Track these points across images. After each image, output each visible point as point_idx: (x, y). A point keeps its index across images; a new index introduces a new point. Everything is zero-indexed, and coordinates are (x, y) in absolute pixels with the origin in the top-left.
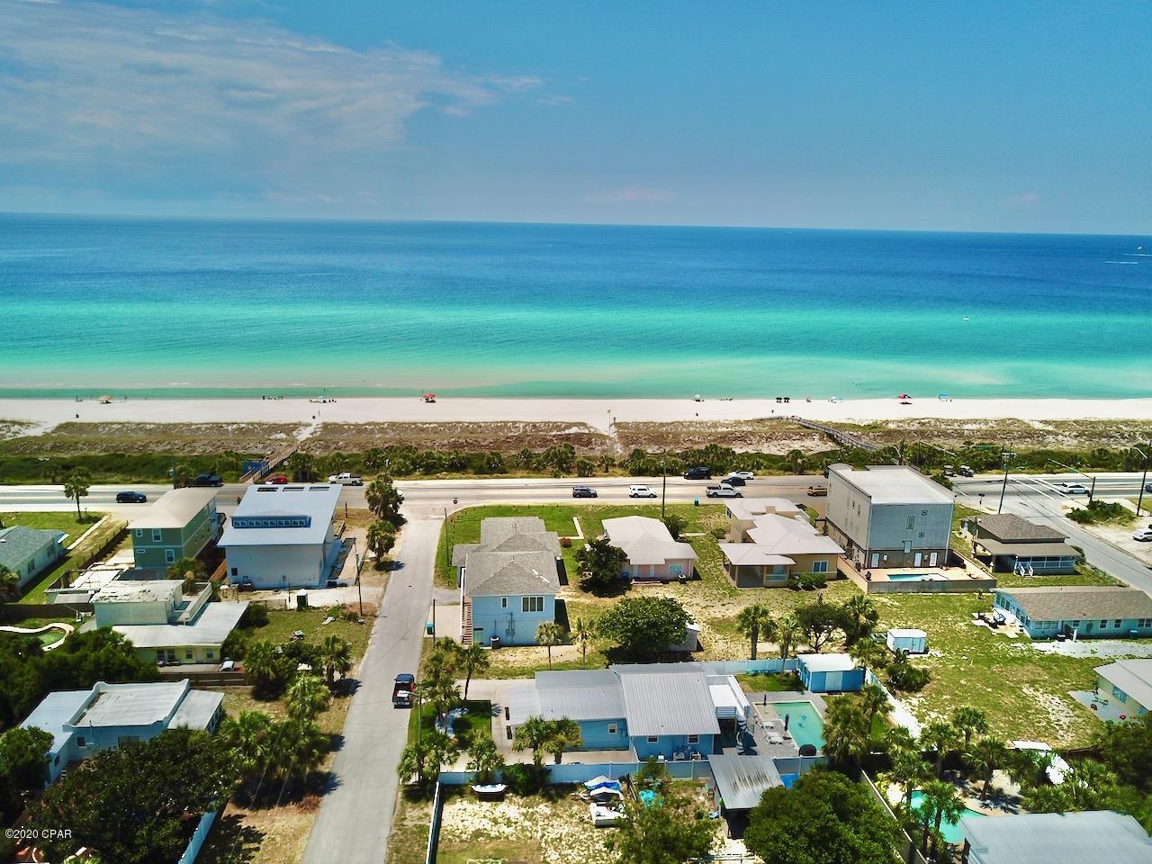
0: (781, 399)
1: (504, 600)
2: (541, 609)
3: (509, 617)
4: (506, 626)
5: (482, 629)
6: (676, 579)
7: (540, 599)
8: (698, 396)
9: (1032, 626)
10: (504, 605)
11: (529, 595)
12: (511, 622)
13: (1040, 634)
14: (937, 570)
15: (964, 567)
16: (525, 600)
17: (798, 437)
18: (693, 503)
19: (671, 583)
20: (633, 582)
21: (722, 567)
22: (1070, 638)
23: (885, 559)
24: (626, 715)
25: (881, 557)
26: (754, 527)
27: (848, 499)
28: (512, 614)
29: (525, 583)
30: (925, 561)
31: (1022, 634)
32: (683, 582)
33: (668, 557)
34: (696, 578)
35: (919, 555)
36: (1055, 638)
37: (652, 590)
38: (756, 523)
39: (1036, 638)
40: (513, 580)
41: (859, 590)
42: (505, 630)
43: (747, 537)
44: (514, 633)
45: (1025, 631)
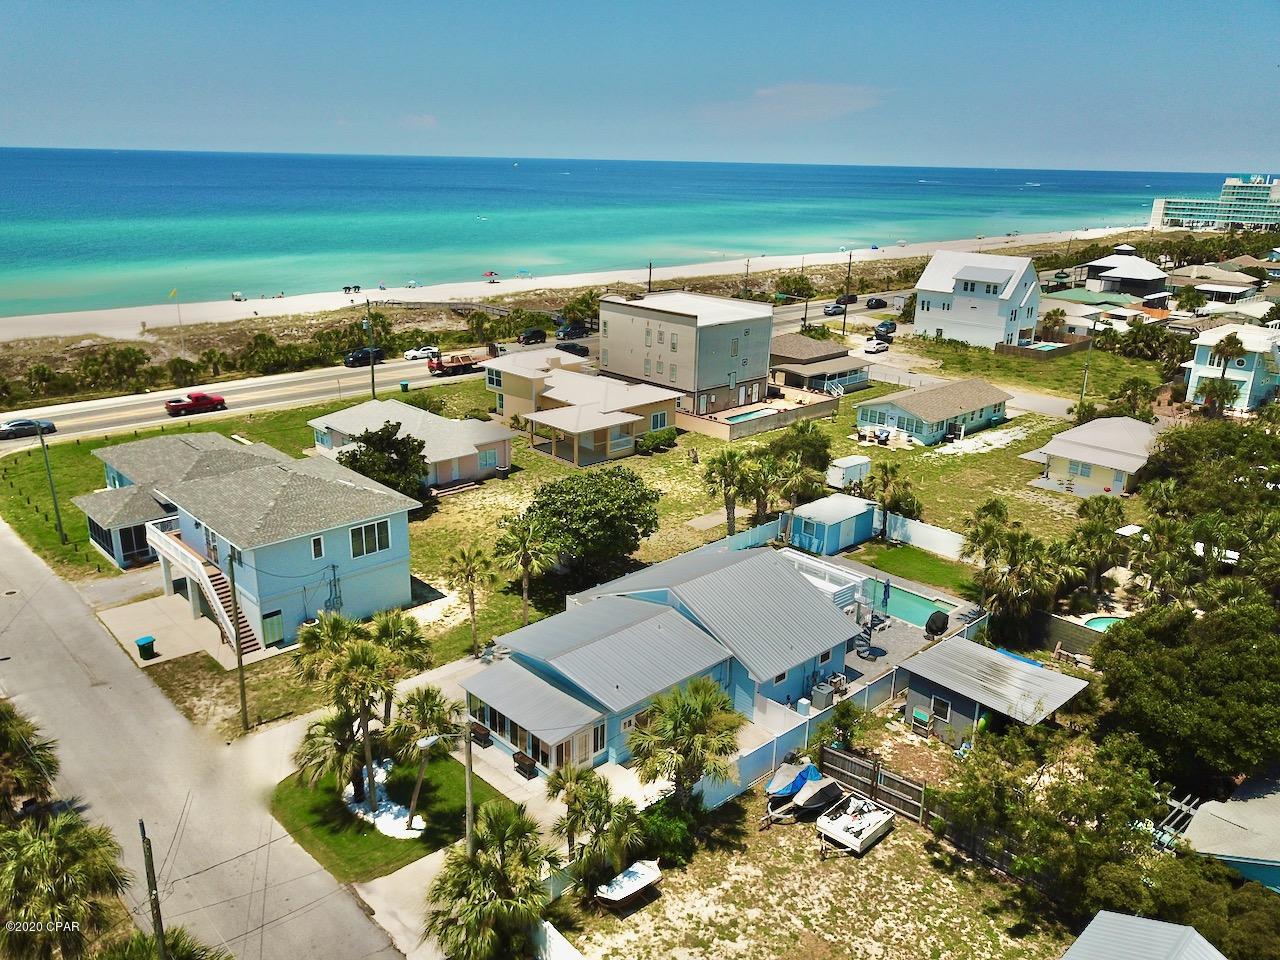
0: (349, 289)
1: (317, 542)
2: (384, 545)
3: (329, 574)
4: (325, 593)
5: (278, 613)
6: (490, 476)
7: (383, 526)
8: (238, 294)
9: (925, 431)
10: (318, 553)
11: (362, 521)
12: (335, 583)
13: (932, 440)
14: (761, 405)
15: (782, 397)
16: (356, 533)
17: (422, 318)
18: (400, 388)
19: (487, 482)
20: (435, 492)
21: (532, 450)
22: (957, 437)
23: (713, 400)
24: (728, 651)
25: (709, 398)
26: (549, 388)
27: (648, 333)
28: (334, 567)
29: (346, 503)
30: (748, 396)
31: (914, 445)
32: (504, 476)
33: (479, 442)
34: (515, 469)
35: (742, 390)
36: (945, 440)
37: (471, 496)
38: (548, 382)
39: (930, 445)
40: (319, 503)
41: (716, 440)
42: (324, 601)
43: (545, 403)
44: (342, 604)
45: (915, 441)
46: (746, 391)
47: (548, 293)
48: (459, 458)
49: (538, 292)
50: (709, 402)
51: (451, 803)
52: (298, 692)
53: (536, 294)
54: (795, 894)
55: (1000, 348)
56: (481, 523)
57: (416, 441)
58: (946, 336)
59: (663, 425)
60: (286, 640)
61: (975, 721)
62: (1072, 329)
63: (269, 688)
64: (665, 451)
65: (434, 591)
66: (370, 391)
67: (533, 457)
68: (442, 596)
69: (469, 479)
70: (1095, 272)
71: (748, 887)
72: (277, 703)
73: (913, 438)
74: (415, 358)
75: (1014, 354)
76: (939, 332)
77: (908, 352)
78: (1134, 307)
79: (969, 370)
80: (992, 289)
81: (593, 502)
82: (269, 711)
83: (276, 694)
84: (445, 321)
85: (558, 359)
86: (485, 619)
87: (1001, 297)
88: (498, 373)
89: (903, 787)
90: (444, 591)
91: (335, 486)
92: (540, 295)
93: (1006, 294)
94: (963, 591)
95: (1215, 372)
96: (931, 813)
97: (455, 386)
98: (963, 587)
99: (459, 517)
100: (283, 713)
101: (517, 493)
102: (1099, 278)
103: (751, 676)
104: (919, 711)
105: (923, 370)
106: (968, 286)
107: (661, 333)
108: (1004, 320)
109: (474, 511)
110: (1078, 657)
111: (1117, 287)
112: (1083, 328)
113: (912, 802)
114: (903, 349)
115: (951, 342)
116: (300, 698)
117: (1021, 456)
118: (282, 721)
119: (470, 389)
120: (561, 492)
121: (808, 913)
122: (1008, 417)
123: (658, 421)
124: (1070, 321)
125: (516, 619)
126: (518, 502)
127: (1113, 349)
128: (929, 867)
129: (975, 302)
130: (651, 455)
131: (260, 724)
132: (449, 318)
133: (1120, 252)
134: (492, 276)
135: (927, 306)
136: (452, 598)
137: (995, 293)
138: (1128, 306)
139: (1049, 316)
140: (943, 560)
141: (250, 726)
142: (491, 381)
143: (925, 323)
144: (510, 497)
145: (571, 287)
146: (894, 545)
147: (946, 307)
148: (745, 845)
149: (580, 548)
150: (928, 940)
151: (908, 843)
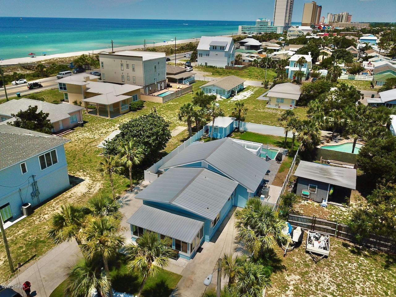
1: (23, 166)
2: (56, 161)
4: (31, 190)
5: (8, 204)
6: (77, 126)
7: (53, 153)
9: (226, 94)
10: (24, 171)
11: (43, 152)
12: (34, 184)
16: (41, 158)
17: (10, 70)
19: (76, 129)
21: (87, 114)
22: (235, 95)
23: (150, 89)
24: (237, 182)
25: (149, 88)
26: (89, 89)
27: (122, 65)
28: (33, 176)
29: (33, 144)
30: (161, 87)
31: (223, 99)
32: (82, 125)
33: (69, 112)
34: (85, 122)
35: (159, 84)
36: (232, 96)
37: (71, 135)
38: (88, 86)
39: (228, 98)
40: (19, 146)
41: (158, 103)
42: (30, 194)
43: (88, 95)
44: (39, 193)
45: (223, 97)
46: (160, 85)
47: (58, 59)
48: (62, 120)
49: (54, 59)
50: (149, 90)
51: (148, 284)
52: (33, 243)
53: (54, 60)
54: (319, 283)
55: (227, 67)
56: (82, 146)
57: (44, 114)
58: (208, 65)
59: (136, 100)
60: (13, 217)
61: (328, 191)
62: (244, 61)
63: (16, 244)
64: (141, 109)
65: (77, 178)
66: (5, 97)
67: (90, 117)
68: (83, 180)
69: (67, 128)
70: (242, 44)
71: (300, 286)
72: (24, 252)
73: (222, 97)
74: (17, 84)
75: (231, 69)
76: (206, 63)
77: (199, 71)
78: (256, 54)
79: (222, 75)
80: (222, 48)
81: (151, 129)
82: (22, 258)
83: (22, 247)
84: (20, 71)
85: (89, 77)
86: (108, 187)
87: (225, 50)
88: (64, 84)
89: (326, 224)
90: (83, 178)
91: (24, 136)
92: (55, 60)
93: (227, 50)
94: (276, 144)
95: (297, 69)
96: (340, 231)
97: (41, 93)
98: (275, 143)
99: (70, 145)
100: (30, 256)
101: (91, 132)
102: (244, 46)
103: (248, 191)
104: (304, 191)
105: (207, 75)
106: (214, 48)
107: (127, 65)
108: (227, 58)
109: (76, 141)
110: (329, 161)
111: (249, 48)
112: (247, 60)
113: (331, 229)
114: (197, 70)
115: (211, 67)
116: (36, 246)
117: (257, 99)
118: (32, 262)
119: (48, 93)
120: (134, 126)
121: (330, 291)
122: (244, 87)
123: (135, 98)
124: (243, 58)
125: (122, 184)
126: (93, 135)
127: (257, 66)
128: (351, 254)
129: (217, 53)
130: (136, 111)
131: (20, 266)
132: (22, 70)
133: (249, 37)
134: (32, 55)
135: (201, 55)
136: (87, 180)
137: (223, 49)
138: (255, 53)
139: (237, 57)
140: (261, 135)
141: (14, 269)
142: (61, 88)
143: (201, 61)
144: (88, 134)
145: (67, 57)
146: (243, 132)
147: (208, 55)
148: (284, 265)
149: (149, 150)
150: (378, 287)
151: (336, 246)
